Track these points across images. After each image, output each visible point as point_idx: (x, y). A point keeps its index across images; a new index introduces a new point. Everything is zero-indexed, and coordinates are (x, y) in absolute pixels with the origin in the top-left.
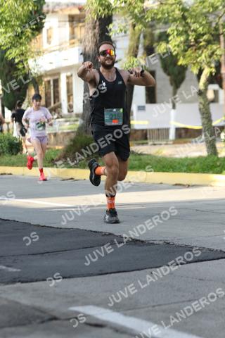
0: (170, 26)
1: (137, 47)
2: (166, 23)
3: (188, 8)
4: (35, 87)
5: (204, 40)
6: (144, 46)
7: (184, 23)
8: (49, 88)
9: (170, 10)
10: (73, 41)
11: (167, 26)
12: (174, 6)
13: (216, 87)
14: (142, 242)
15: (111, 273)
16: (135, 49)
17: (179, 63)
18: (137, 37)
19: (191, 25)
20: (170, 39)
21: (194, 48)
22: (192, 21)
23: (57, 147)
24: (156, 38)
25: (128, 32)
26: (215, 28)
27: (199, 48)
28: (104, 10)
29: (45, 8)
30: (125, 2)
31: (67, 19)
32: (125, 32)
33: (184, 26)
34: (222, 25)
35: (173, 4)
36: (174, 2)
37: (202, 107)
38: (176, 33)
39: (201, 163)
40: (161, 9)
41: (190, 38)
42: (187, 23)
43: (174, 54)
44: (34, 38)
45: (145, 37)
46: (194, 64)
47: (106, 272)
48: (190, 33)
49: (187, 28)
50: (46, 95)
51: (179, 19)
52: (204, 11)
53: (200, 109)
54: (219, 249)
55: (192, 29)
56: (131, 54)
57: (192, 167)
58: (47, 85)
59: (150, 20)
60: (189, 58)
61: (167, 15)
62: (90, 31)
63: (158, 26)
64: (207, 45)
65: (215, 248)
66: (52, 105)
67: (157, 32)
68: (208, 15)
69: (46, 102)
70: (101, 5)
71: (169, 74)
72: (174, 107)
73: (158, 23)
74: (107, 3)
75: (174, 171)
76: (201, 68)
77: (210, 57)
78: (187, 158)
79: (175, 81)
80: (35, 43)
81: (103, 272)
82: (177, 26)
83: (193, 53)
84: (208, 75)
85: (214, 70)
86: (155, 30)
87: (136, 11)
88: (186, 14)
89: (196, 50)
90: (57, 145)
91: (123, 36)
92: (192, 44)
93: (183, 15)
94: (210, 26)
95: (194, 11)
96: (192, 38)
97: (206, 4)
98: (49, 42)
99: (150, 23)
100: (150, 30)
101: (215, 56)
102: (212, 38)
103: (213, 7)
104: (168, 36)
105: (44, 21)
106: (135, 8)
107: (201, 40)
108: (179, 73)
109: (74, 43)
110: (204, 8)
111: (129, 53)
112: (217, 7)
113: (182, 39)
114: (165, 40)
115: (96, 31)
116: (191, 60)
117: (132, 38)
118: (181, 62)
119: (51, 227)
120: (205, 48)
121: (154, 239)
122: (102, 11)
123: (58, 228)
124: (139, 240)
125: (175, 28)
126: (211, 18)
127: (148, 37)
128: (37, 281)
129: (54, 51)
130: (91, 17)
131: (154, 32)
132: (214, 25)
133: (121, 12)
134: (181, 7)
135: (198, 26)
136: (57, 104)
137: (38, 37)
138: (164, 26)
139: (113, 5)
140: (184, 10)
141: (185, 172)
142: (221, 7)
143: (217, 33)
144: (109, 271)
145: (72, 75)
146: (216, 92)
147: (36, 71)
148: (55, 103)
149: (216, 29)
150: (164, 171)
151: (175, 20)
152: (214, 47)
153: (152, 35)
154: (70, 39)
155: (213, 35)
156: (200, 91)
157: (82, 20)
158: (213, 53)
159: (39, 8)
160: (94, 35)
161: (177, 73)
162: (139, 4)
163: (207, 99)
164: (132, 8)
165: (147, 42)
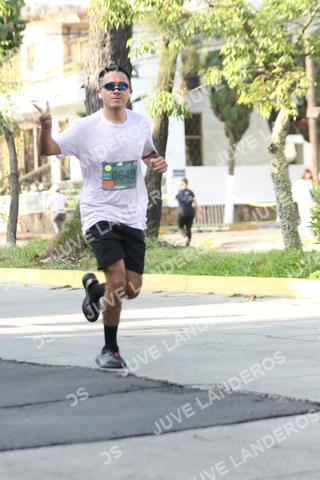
0: (225, 42)
1: (173, 76)
2: (218, 37)
3: (253, 12)
4: (7, 140)
5: (280, 65)
6: (183, 73)
7: (247, 37)
8: (31, 141)
9: (224, 17)
10: (69, 66)
11: (220, 41)
12: (232, 10)
13: (299, 138)
14: (181, 387)
15: (131, 436)
16: (169, 79)
17: (239, 102)
18: (171, 59)
19: (258, 40)
20: (224, 63)
21: (264, 76)
22: (261, 33)
23: (44, 236)
24: (203, 60)
25: (158, 52)
26: (297, 44)
27: (272, 77)
28: (119, 16)
29: (24, 14)
30: (153, 4)
31: (60, 31)
32: (153, 52)
33: (248, 42)
34: (308, 40)
35: (230, 7)
36: (231, 3)
37: (276, 171)
38: (234, 52)
39: (275, 261)
40: (211, 14)
41: (257, 61)
42: (253, 38)
43: (231, 87)
44: (6, 61)
45: (184, 60)
46: (263, 102)
47: (124, 434)
48: (256, 53)
49: (252, 44)
50: (26, 152)
51: (239, 29)
52: (280, 17)
53: (273, 176)
54: (304, 398)
55: (260, 46)
56: (162, 87)
57: (261, 268)
58: (27, 137)
59: (193, 32)
60: (255, 94)
61: (219, 24)
62: (96, 50)
63: (205, 42)
64: (284, 73)
65: (297, 396)
66: (36, 169)
67: (204, 52)
68: (285, 24)
69: (26, 164)
70: (115, 8)
71: (223, 119)
72: (231, 171)
73: (206, 37)
74: (123, 6)
75: (231, 274)
76: (273, 110)
77: (290, 91)
78: (252, 253)
79: (233, 131)
80: (7, 69)
81: (119, 435)
82: (236, 42)
83: (261, 84)
84: (286, 120)
85: (295, 112)
86: (201, 47)
87: (170, 17)
88: (250, 22)
89: (265, 80)
90: (43, 232)
91: (148, 59)
92: (260, 70)
93: (246, 24)
94: (289, 41)
95: (263, 17)
96: (260, 61)
97: (283, 7)
98: (30, 67)
99: (193, 36)
100: (192, 48)
101: (297, 90)
102: (292, 61)
103: (293, 11)
104: (222, 57)
105: (22, 33)
106: (168, 13)
107: (275, 64)
108: (240, 117)
109: (70, 70)
110: (280, 12)
111: (158, 86)
112: (301, 11)
113: (245, 62)
114: (216, 64)
115: (107, 49)
116: (258, 96)
117: (163, 61)
118: (243, 99)
119: (34, 364)
120: (281, 77)
121: (200, 382)
122: (115, 18)
123: (45, 365)
124: (176, 385)
125: (232, 44)
126: (290, 29)
127: (190, 60)
128: (11, 449)
129: (39, 81)
130: (98, 28)
131: (198, 51)
132: (295, 40)
133: (146, 19)
134: (242, 11)
135: (270, 42)
136: (44, 166)
137: (12, 59)
138: (215, 42)
139: (134, 8)
140: (247, 16)
141: (248, 275)
142: (306, 12)
143: (301, 52)
144: (129, 433)
145: (67, 121)
146: (298, 147)
147: (9, 115)
148: (40, 165)
149: (299, 47)
150: (215, 275)
151: (232, 33)
152: (296, 75)
153: (196, 56)
154: (65, 63)
155: (293, 57)
156: (272, 145)
157: (83, 32)
158: (294, 85)
159: (15, 12)
160: (103, 56)
161: (236, 116)
162: (175, 6)
163: (284, 159)
164: (163, 13)
165: (188, 68)
